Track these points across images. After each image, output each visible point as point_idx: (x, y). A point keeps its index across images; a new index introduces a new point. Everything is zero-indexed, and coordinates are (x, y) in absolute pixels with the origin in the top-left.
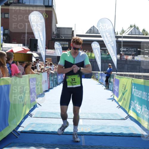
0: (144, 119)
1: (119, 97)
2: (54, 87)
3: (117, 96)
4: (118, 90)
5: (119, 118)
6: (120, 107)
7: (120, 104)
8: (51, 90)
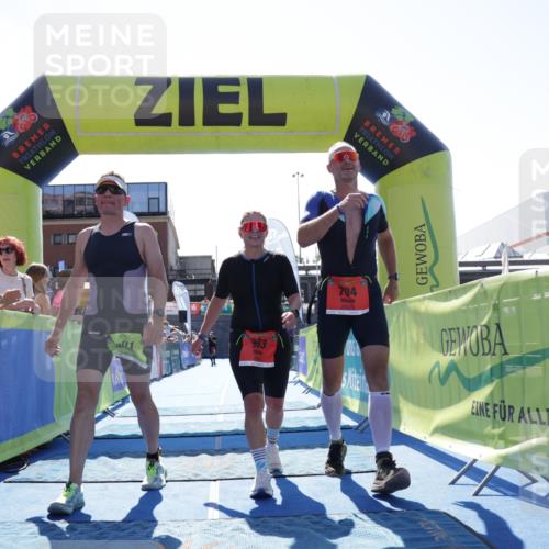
0: (352, 397)
1: (308, 373)
2: (171, 374)
3: (305, 373)
4: (305, 359)
5: (304, 407)
6: (310, 390)
7: (310, 384)
8: (165, 379)
